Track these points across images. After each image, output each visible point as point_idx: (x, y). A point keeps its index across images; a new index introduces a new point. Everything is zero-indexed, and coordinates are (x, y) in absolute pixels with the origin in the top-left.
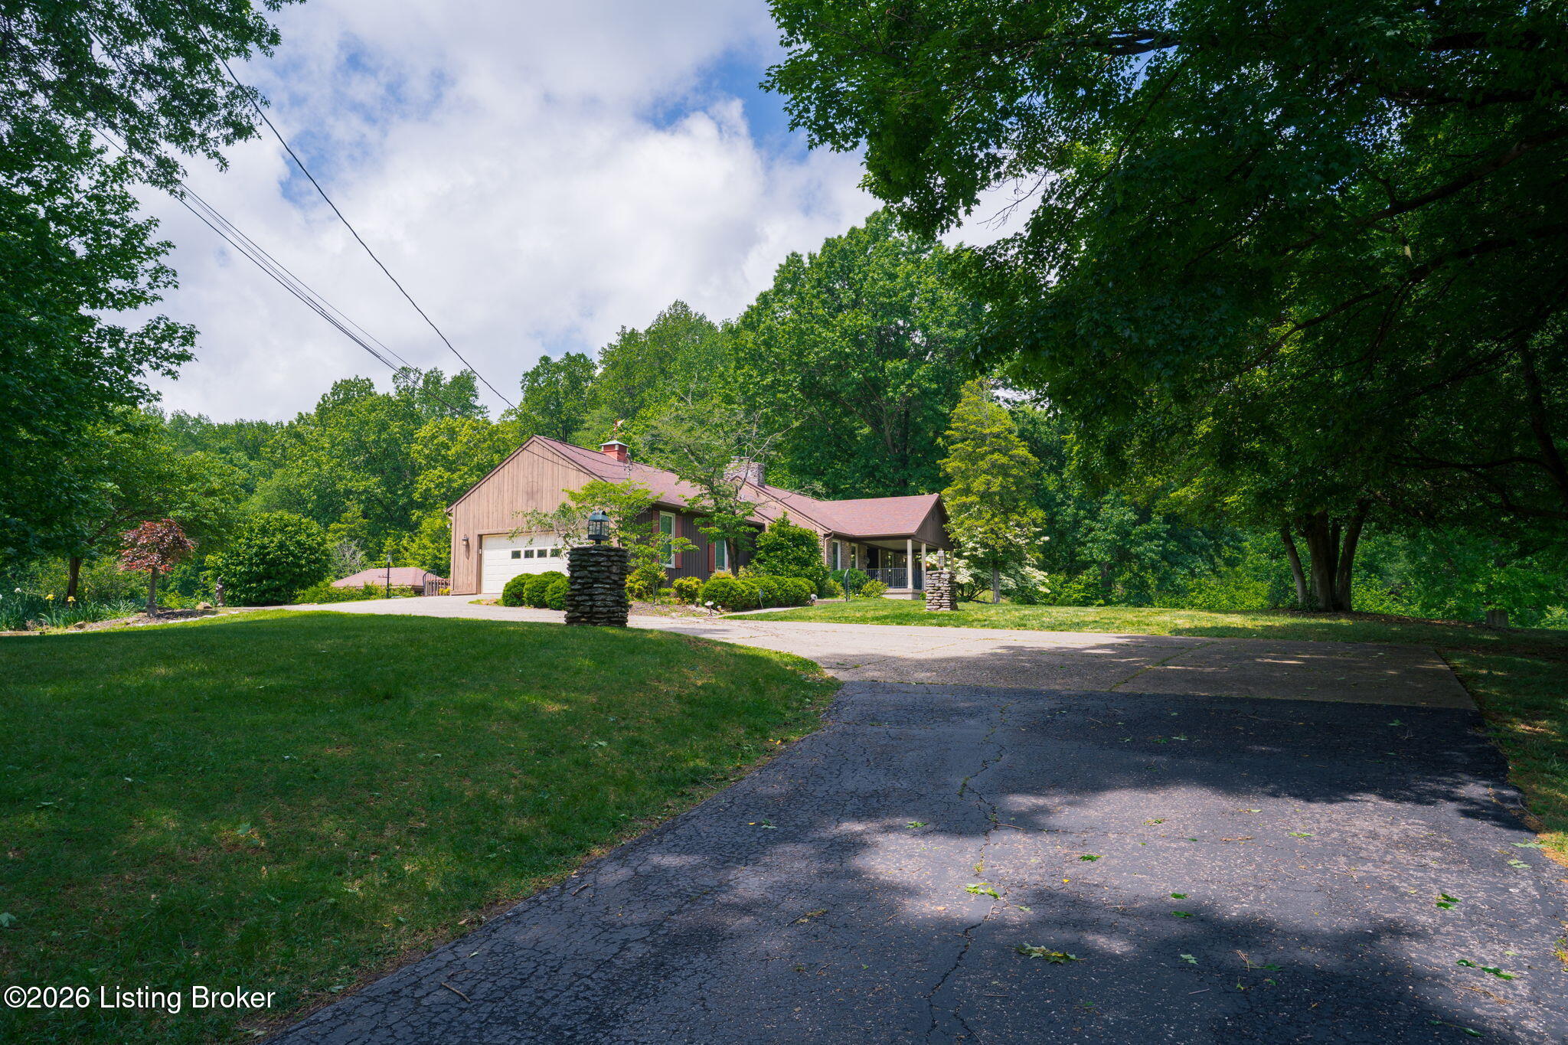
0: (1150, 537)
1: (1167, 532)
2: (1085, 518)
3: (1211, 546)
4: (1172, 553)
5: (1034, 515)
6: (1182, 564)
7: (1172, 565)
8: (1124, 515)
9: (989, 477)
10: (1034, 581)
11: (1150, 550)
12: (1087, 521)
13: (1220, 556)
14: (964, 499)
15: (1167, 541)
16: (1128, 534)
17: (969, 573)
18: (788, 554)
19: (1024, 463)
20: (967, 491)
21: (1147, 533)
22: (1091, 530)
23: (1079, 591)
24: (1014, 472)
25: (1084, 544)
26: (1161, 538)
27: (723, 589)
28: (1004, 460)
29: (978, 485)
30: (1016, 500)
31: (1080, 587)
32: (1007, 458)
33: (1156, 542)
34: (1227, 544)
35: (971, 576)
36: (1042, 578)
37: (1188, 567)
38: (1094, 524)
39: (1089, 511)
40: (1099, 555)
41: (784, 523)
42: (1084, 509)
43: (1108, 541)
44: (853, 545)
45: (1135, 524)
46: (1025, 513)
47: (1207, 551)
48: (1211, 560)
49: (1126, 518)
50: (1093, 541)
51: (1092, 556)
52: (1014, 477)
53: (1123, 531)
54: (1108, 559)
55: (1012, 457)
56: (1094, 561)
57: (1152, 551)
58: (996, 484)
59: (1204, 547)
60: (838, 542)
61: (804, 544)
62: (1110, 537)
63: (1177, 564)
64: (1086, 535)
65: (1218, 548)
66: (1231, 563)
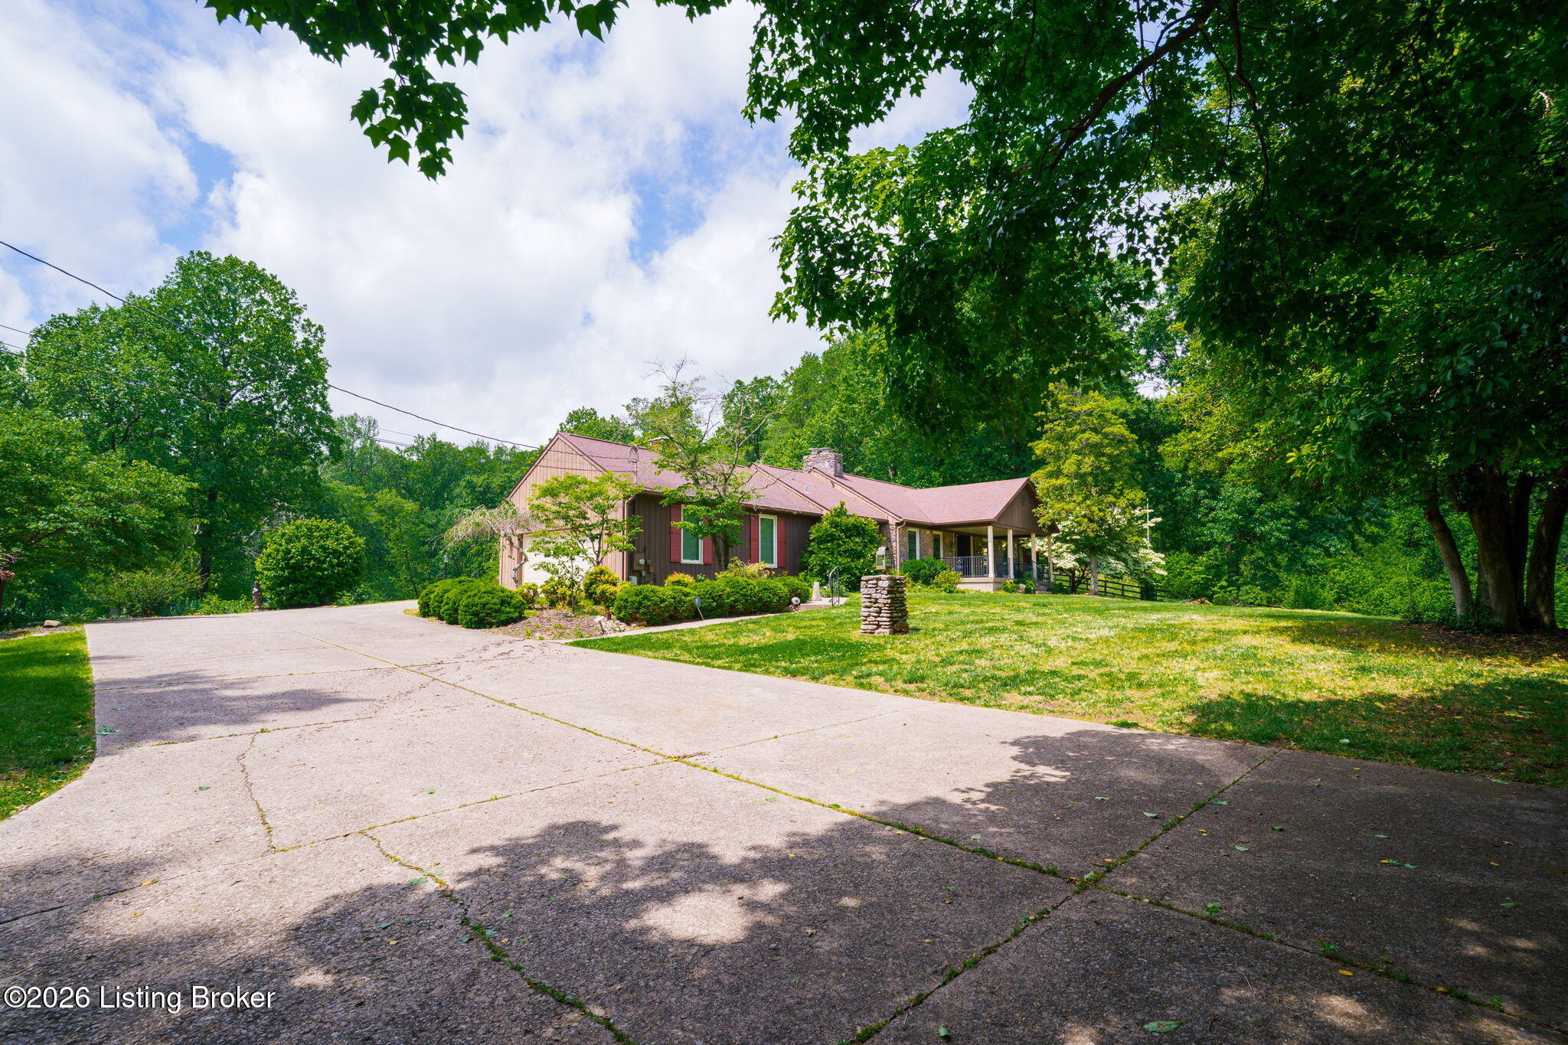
0: (1276, 516)
1: (1296, 509)
2: (1206, 497)
3: (1349, 522)
4: (1302, 530)
5: (1131, 496)
6: (1314, 542)
7: (1304, 544)
8: (1247, 492)
9: (1080, 458)
10: (1149, 563)
11: (1275, 530)
12: (1206, 501)
13: (1360, 534)
14: (1053, 481)
15: (1297, 519)
16: (1252, 512)
17: (1073, 557)
18: (839, 546)
19: (1122, 441)
20: (1057, 473)
21: (1272, 511)
22: (1212, 509)
23: (1200, 573)
24: (1108, 450)
25: (1204, 525)
26: (1290, 516)
27: (635, 598)
28: (1095, 438)
29: (1069, 466)
30: (1112, 481)
31: (1201, 568)
32: (1100, 436)
33: (1283, 520)
34: (1368, 520)
35: (1077, 560)
36: (1159, 560)
37: (1321, 546)
38: (1214, 503)
39: (1210, 491)
40: (1219, 536)
41: (841, 512)
42: (1204, 488)
43: (1230, 520)
44: (935, 532)
45: (1260, 501)
46: (1122, 493)
47: (1345, 528)
48: (1350, 536)
49: (1248, 496)
50: (1213, 521)
51: (1212, 536)
52: (1110, 456)
53: (1246, 511)
54: (1229, 539)
55: (1106, 436)
56: (1215, 542)
57: (1279, 530)
58: (1089, 462)
59: (1340, 524)
60: (917, 530)
61: (858, 535)
62: (1230, 517)
63: (1309, 543)
64: (1207, 515)
65: (1358, 525)
66: (1374, 539)
